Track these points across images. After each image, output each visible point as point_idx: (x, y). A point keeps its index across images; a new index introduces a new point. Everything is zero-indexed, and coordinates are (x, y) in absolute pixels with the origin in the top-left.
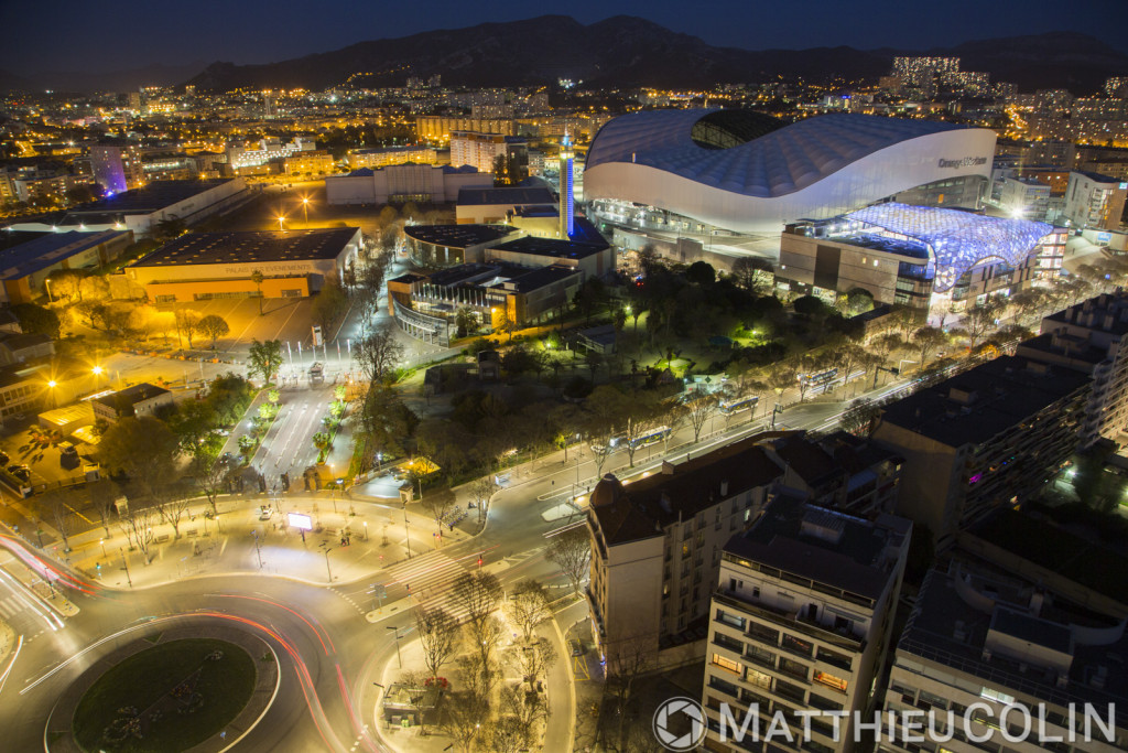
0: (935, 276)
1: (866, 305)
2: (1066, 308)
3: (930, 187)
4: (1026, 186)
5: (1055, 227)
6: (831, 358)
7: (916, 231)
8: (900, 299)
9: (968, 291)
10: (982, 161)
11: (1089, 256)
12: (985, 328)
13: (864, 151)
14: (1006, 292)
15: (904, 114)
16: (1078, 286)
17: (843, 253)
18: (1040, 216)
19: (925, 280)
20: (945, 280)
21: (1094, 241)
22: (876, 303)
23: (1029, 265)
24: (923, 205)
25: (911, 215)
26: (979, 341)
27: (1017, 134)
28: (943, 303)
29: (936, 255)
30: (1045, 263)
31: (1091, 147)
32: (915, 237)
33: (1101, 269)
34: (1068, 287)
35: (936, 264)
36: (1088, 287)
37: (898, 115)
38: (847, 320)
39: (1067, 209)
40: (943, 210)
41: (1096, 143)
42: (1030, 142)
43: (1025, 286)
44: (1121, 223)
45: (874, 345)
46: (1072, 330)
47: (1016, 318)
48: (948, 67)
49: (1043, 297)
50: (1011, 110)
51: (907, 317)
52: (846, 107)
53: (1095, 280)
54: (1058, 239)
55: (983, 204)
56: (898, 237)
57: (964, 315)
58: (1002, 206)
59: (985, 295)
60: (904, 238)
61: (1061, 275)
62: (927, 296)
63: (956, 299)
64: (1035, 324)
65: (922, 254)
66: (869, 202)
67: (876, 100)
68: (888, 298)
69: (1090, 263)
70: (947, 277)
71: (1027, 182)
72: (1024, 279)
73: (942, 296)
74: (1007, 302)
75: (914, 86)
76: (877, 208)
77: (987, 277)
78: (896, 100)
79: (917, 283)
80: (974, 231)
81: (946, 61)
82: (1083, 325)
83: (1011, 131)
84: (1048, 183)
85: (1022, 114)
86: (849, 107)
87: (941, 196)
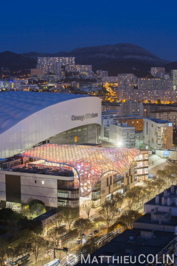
0: (80, 186)
1: (41, 210)
2: (155, 196)
3: (69, 133)
4: (122, 128)
5: (141, 150)
6: (24, 247)
7: (65, 160)
8: (61, 203)
9: (100, 193)
10: (95, 115)
11: (161, 165)
12: (114, 215)
13: (27, 113)
14: (122, 191)
15: (48, 90)
16: (159, 183)
17: (22, 178)
18: (132, 145)
19: (75, 190)
20: (86, 188)
21: (162, 156)
22: (47, 208)
23: (131, 174)
24: (67, 144)
25: (60, 151)
26: (112, 223)
27: (112, 99)
28: (87, 203)
29: (78, 174)
30: (140, 172)
31: (150, 104)
32: (64, 164)
33: (168, 171)
34: (154, 184)
35: (79, 179)
36: (164, 183)
37: (44, 91)
38: (31, 221)
39: (145, 139)
40: (78, 146)
41: (153, 102)
42: (120, 103)
43: (131, 186)
44: (173, 145)
45: (50, 235)
46: (161, 209)
47: (130, 206)
48: (69, 62)
49: (142, 191)
50: (106, 85)
51: (67, 214)
52: (13, 87)
53: (167, 178)
54: (143, 157)
55: (100, 140)
56: (54, 165)
57: (100, 208)
58: (111, 140)
59: (110, 194)
60: (58, 165)
61: (149, 177)
62: (77, 199)
63: (95, 200)
64: (141, 208)
65: (70, 174)
66: (34, 144)
67: (30, 82)
68: (54, 204)
69: (162, 169)
70: (87, 186)
71: (122, 126)
72: (130, 182)
73: (86, 198)
74: (123, 197)
75: (50, 73)
76: (39, 148)
77: (109, 184)
78: (42, 82)
79: (70, 192)
80: (98, 157)
81: (67, 59)
82: (166, 205)
83: (109, 97)
84: (133, 126)
85: (112, 88)
86: (14, 87)
87: (76, 138)
